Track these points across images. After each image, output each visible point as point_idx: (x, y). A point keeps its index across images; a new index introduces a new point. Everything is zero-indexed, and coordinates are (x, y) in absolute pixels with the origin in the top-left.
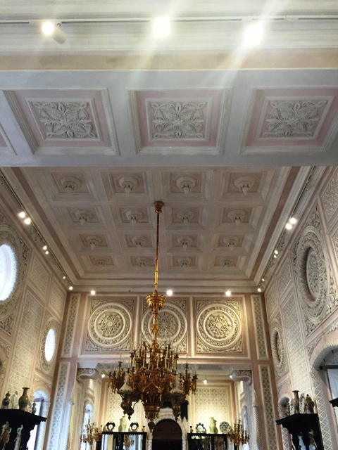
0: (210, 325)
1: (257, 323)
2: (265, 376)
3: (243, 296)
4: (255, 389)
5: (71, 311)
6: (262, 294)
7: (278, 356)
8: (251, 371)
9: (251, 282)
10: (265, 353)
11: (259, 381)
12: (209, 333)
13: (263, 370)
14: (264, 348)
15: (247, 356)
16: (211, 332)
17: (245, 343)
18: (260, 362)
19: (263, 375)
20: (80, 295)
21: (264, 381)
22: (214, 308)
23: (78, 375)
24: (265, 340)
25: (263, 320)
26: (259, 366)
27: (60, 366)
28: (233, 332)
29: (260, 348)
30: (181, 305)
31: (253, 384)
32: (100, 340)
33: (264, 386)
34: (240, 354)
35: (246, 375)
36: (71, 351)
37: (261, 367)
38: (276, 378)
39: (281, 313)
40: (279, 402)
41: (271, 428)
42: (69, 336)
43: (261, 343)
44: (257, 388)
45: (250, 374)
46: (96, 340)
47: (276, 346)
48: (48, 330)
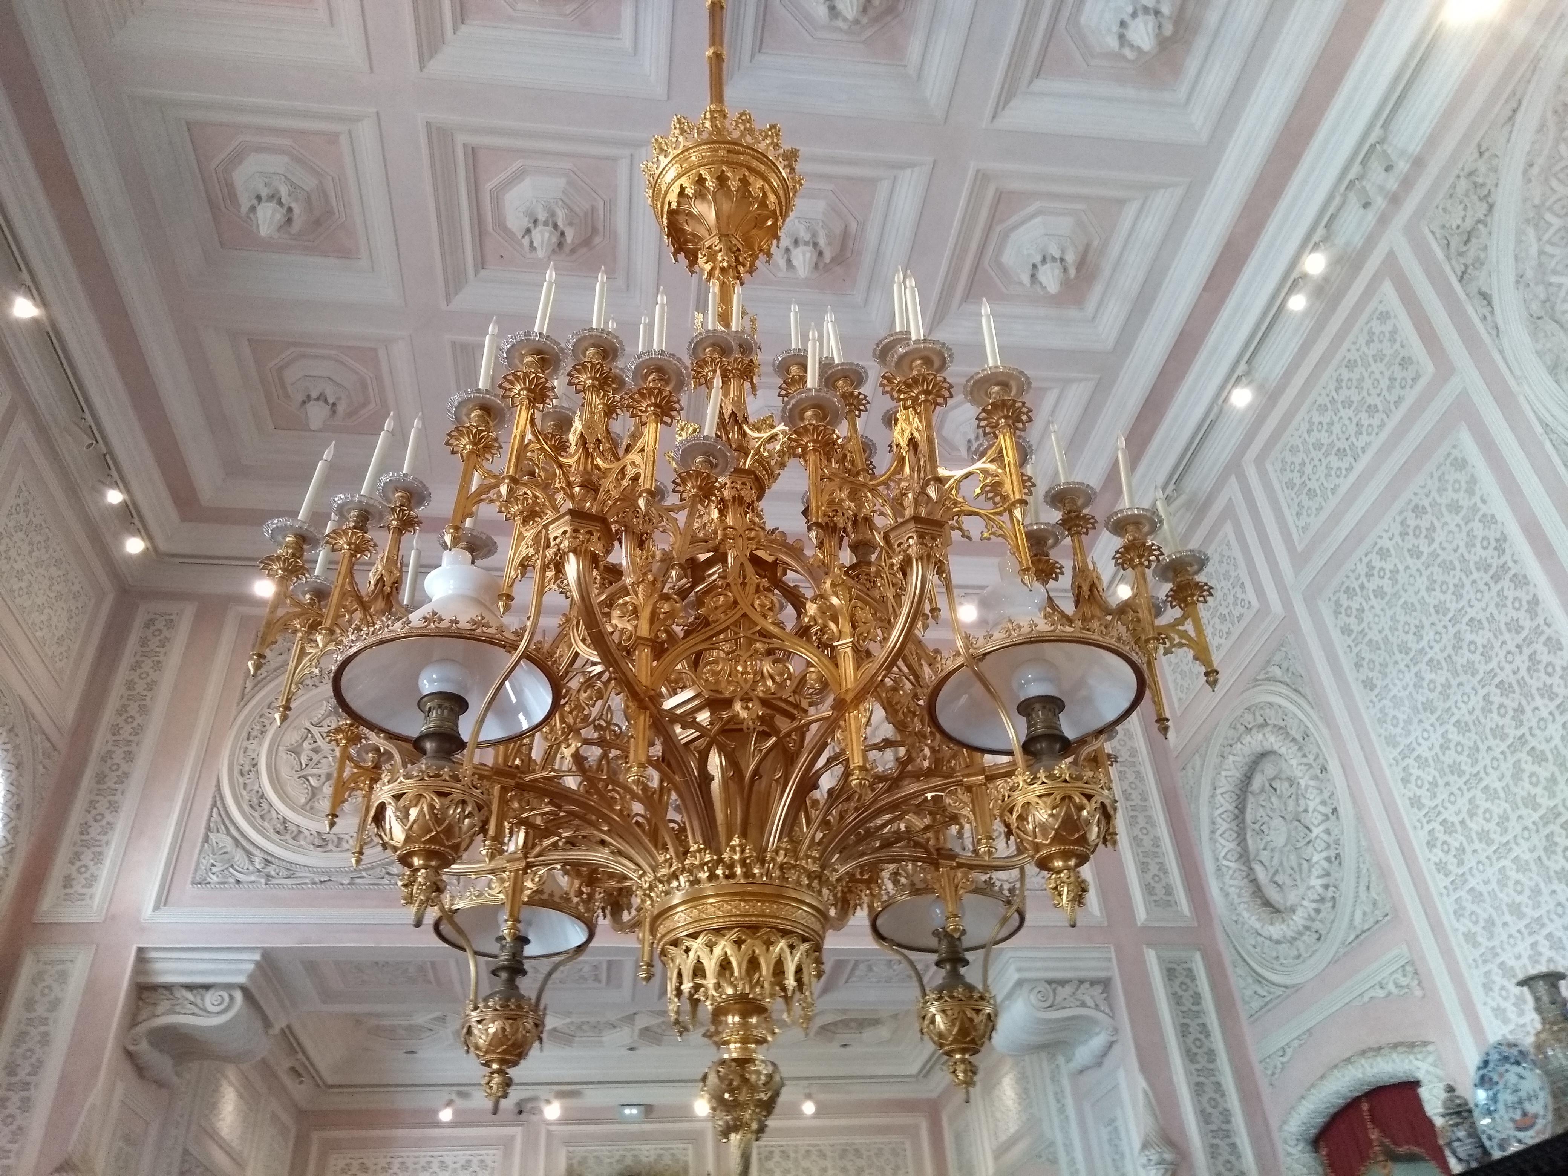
2: (1188, 1003)
7: (1257, 889)
10: (1169, 890)
11: (1160, 1029)
14: (1164, 870)
18: (1153, 934)
19: (1176, 999)
21: (1183, 1031)
23: (130, 1022)
24: (1162, 831)
25: (1140, 743)
26: (1151, 957)
27: (26, 971)
29: (1143, 868)
31: (1124, 1048)
32: (283, 830)
33: (1190, 1056)
35: (1083, 1004)
36: (99, 889)
37: (1159, 957)
38: (1248, 1008)
39: (1306, 627)
40: (1292, 1127)
42: (102, 806)
43: (1147, 842)
44: (1153, 1066)
45: (1100, 1000)
46: (260, 829)
47: (1242, 844)
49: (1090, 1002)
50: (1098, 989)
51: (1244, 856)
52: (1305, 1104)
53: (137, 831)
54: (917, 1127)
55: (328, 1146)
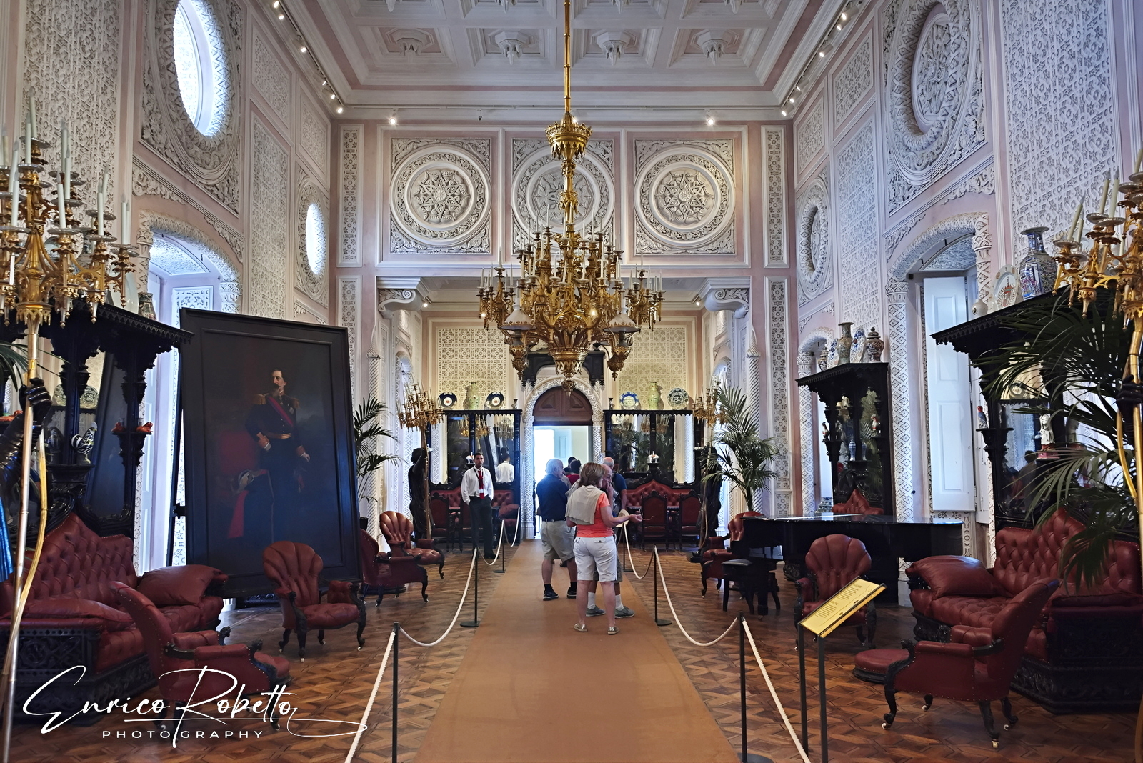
0: (665, 196)
1: (771, 189)
2: (777, 299)
3: (744, 130)
4: (754, 324)
5: (346, 167)
6: (789, 125)
8: (748, 290)
9: (767, 93)
10: (780, 253)
11: (763, 310)
12: (662, 213)
13: (773, 287)
14: (780, 243)
15: (742, 260)
16: (667, 212)
17: (740, 234)
18: (769, 271)
19: (773, 297)
20: (361, 128)
21: (773, 309)
22: (675, 159)
23: (379, 302)
24: (784, 227)
25: (783, 184)
26: (766, 280)
27: (340, 285)
28: (716, 211)
29: (771, 243)
30: (600, 152)
31: (750, 315)
32: (419, 230)
33: (773, 319)
34: (727, 256)
35: (737, 297)
36: (358, 254)
37: (769, 281)
38: (799, 302)
39: (832, 164)
40: (801, 347)
41: (780, 396)
42: (349, 221)
43: (776, 231)
44: (757, 323)
45: (744, 296)
46: (411, 230)
47: (809, 239)
48: (305, 208)
49: (739, 296)
50: (745, 291)
51: (809, 244)
52: (805, 341)
53: (365, 231)
54: (691, 322)
55: (436, 326)
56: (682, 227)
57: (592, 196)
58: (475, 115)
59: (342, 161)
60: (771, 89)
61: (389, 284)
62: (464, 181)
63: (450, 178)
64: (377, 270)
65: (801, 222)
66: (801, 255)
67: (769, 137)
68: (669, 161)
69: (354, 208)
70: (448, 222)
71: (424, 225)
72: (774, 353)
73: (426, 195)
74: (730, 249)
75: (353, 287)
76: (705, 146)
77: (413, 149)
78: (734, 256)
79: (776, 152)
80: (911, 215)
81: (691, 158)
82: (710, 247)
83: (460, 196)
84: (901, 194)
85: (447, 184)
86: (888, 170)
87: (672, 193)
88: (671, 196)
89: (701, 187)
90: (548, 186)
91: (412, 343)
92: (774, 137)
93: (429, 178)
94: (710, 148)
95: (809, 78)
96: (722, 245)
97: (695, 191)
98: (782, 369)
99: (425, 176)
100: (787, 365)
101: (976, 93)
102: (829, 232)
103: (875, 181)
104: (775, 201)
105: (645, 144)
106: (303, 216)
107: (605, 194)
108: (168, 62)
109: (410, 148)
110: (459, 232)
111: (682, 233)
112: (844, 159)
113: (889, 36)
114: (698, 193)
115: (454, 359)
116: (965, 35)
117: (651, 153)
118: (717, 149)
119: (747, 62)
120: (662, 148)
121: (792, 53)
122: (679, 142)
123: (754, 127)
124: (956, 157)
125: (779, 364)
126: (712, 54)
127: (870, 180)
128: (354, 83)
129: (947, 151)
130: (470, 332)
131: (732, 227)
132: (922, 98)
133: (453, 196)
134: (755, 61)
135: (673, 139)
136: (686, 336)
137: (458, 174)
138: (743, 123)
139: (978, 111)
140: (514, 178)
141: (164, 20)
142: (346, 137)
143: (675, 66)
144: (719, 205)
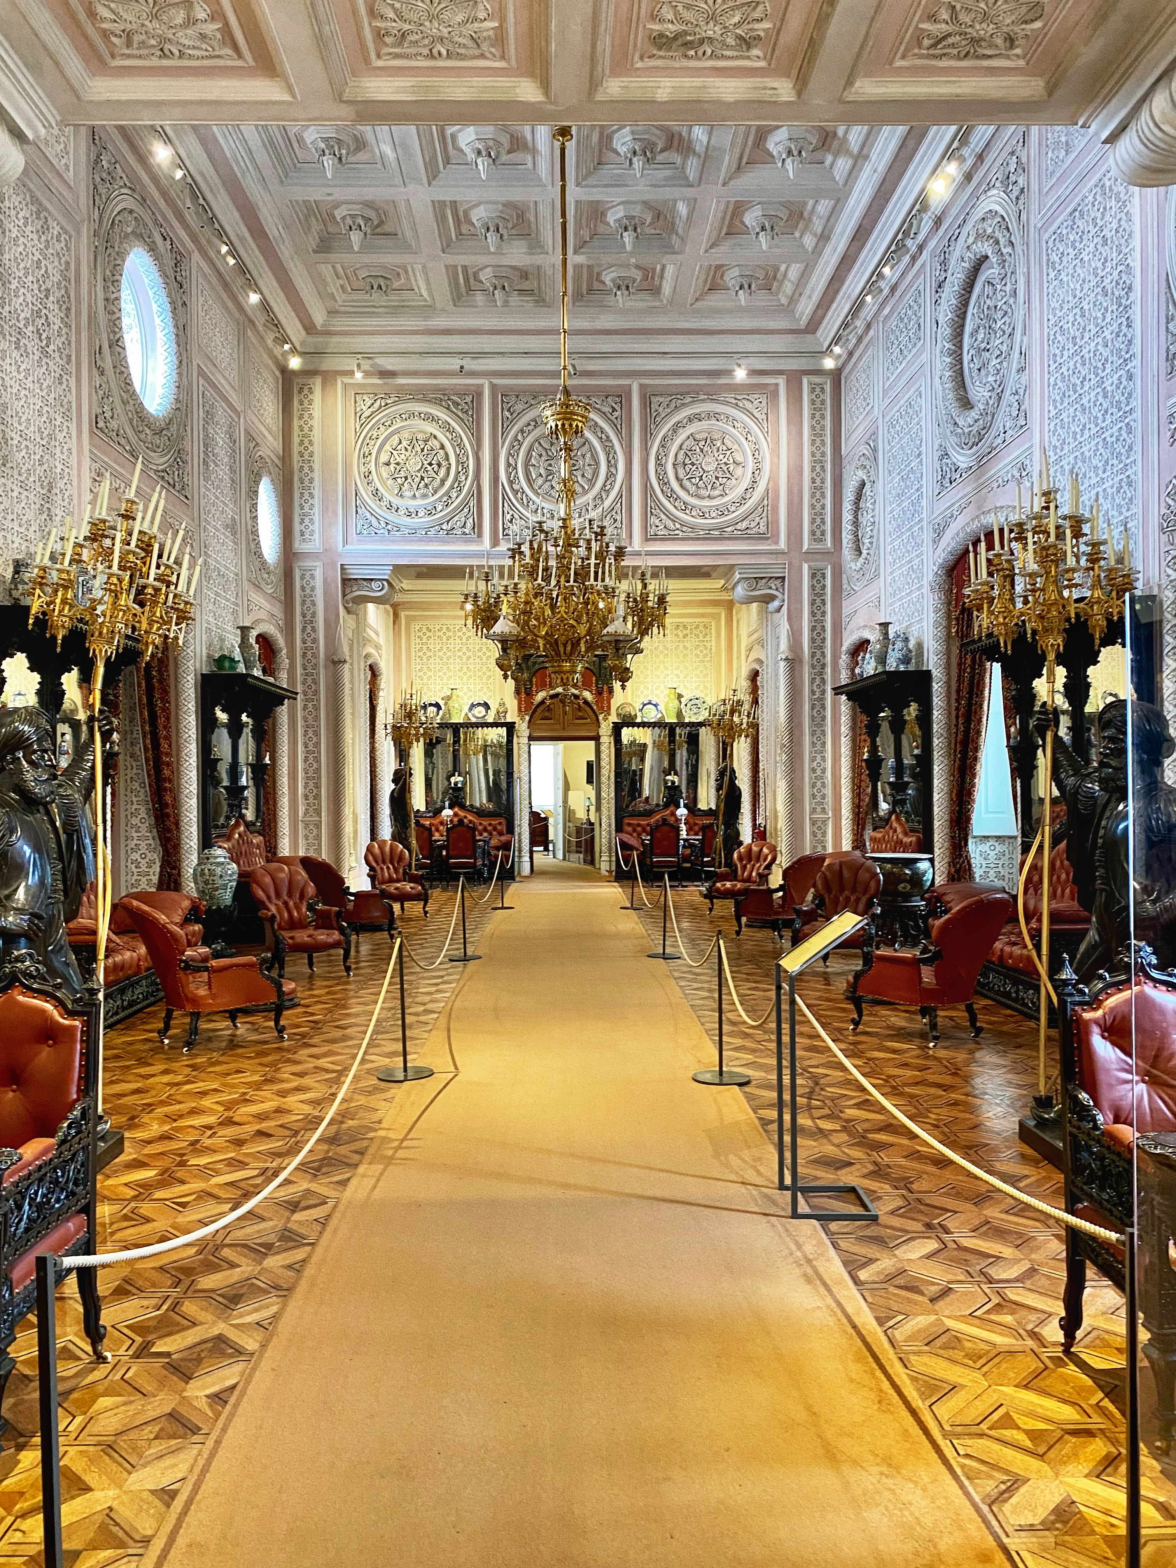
0: (685, 464)
1: (813, 454)
2: (818, 590)
3: (781, 381)
4: (789, 619)
5: (301, 428)
6: (836, 376)
7: (857, 541)
8: (784, 578)
9: (809, 336)
10: (823, 533)
11: (801, 602)
12: (681, 486)
13: (813, 576)
14: (823, 522)
15: (777, 543)
16: (687, 483)
17: (776, 509)
19: (813, 587)
21: (813, 603)
22: (698, 417)
23: (344, 595)
24: (828, 501)
25: (829, 449)
26: (806, 567)
27: (297, 574)
28: (746, 483)
29: (813, 521)
30: (607, 410)
31: (785, 609)
33: (813, 614)
34: (761, 537)
35: (770, 588)
36: (317, 536)
37: (809, 567)
38: (845, 593)
39: (880, 432)
40: (844, 648)
41: (818, 704)
42: (306, 496)
43: (818, 506)
44: (794, 619)
45: (779, 585)
46: (380, 507)
47: (856, 517)
48: (257, 483)
49: (773, 586)
50: (780, 580)
51: (856, 523)
52: (849, 640)
53: (325, 509)
54: (719, 614)
55: (410, 619)
56: (706, 503)
57: (597, 464)
58: (454, 364)
59: (296, 423)
60: (814, 332)
61: (355, 573)
62: (442, 447)
63: (426, 441)
64: (340, 555)
65: (849, 496)
66: (847, 537)
67: (813, 390)
68: (690, 420)
69: (311, 481)
70: (425, 496)
71: (396, 501)
72: (813, 655)
73: (398, 464)
74: (763, 529)
75: (313, 577)
76: (734, 401)
77: (380, 407)
78: (768, 538)
79: (820, 410)
80: (958, 501)
81: (716, 416)
82: (738, 527)
83: (439, 465)
84: (949, 476)
85: (422, 450)
86: (936, 447)
87: (693, 460)
88: (693, 464)
89: (728, 453)
90: (544, 453)
91: (381, 641)
92: (818, 390)
93: (400, 443)
94: (741, 405)
95: (858, 323)
96: (753, 525)
97: (721, 457)
98: (821, 673)
99: (397, 441)
100: (829, 670)
101: (1021, 370)
102: (877, 511)
103: (923, 456)
104: (818, 469)
105: (661, 399)
106: (253, 494)
107: (613, 462)
108: (117, 336)
109: (377, 405)
110: (438, 509)
111: (704, 510)
112: (894, 427)
113: (940, 287)
114: (725, 460)
115: (432, 661)
116: (1011, 301)
117: (669, 410)
118: (748, 405)
119: (784, 301)
120: (683, 404)
121: (837, 292)
122: (702, 397)
123: (794, 378)
124: (999, 440)
125: (818, 668)
126: (741, 292)
127: (919, 455)
128: (309, 328)
129: (993, 433)
130: (451, 627)
131: (766, 502)
132: (972, 365)
133: (430, 464)
134: (793, 300)
135: (694, 394)
136: (713, 631)
137: (435, 437)
138: (780, 372)
139: (1021, 391)
140: (503, 443)
141: (112, 288)
142: (300, 392)
143: (698, 304)
144: (750, 475)
